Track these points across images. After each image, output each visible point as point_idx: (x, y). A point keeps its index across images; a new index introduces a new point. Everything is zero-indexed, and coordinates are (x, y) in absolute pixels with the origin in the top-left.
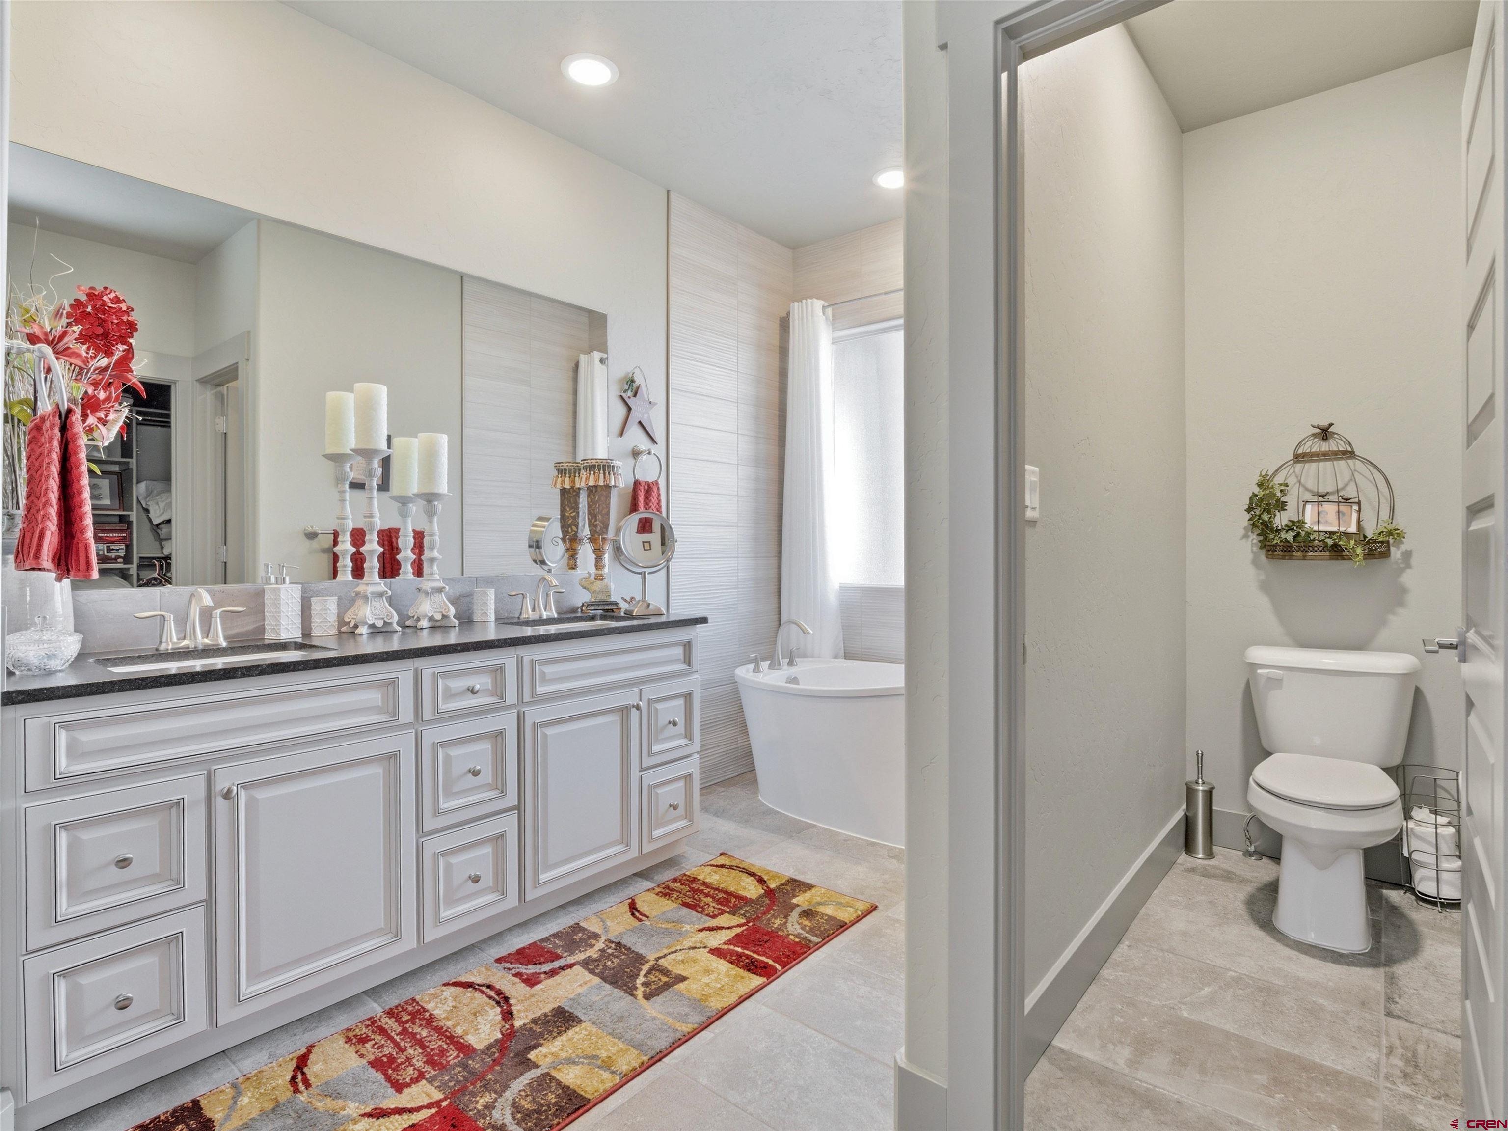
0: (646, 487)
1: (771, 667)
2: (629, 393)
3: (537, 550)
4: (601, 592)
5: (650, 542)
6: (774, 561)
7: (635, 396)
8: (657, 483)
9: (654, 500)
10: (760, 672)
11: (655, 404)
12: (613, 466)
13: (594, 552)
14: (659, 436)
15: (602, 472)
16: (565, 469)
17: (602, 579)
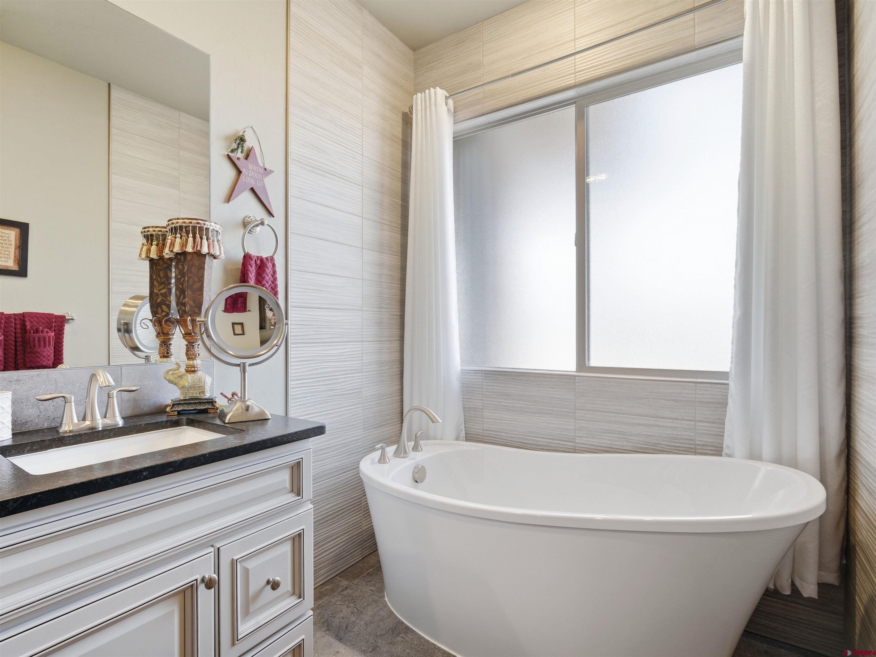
0: (259, 262)
1: (397, 454)
2: (239, 154)
3: (127, 335)
4: (192, 387)
5: (242, 324)
6: (396, 345)
7: (247, 157)
8: (272, 259)
9: (268, 277)
10: (387, 463)
11: (271, 172)
12: (207, 229)
13: (184, 337)
14: (276, 207)
15: (191, 235)
16: (152, 235)
17: (194, 371)
